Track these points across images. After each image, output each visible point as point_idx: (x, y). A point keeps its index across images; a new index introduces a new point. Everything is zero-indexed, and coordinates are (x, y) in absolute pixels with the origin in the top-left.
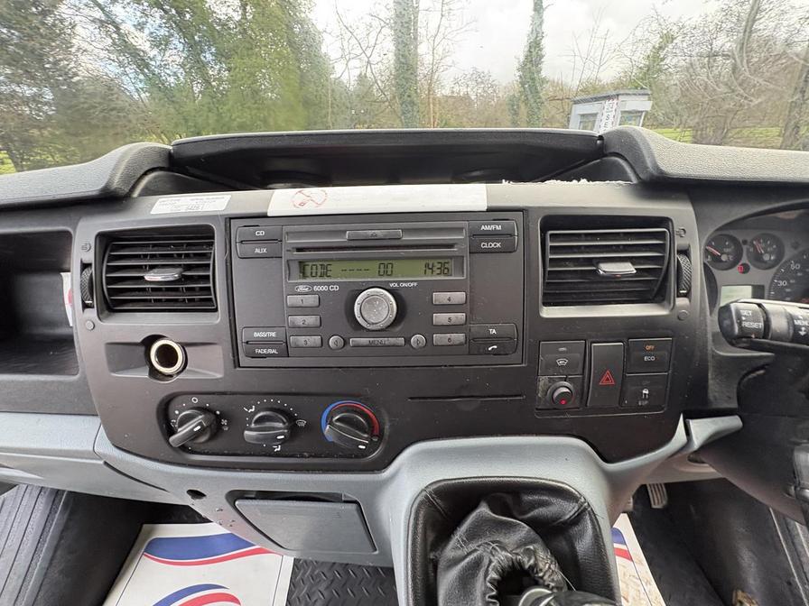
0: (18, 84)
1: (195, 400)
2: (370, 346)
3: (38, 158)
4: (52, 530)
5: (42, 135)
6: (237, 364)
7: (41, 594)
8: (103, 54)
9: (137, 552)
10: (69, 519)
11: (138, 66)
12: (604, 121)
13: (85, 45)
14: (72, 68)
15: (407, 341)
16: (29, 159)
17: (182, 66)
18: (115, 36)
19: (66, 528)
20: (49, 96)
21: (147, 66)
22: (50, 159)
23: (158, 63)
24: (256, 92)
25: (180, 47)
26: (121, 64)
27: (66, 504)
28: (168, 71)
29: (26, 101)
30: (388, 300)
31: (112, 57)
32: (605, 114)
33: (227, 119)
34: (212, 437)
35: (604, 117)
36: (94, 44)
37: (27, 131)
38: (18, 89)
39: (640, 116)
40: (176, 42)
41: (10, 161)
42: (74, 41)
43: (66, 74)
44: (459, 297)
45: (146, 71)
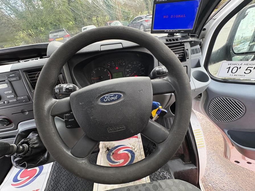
15: (4, 102)
21: (9, 4)
33: (45, 22)
44: (10, 92)
45: (9, 6)
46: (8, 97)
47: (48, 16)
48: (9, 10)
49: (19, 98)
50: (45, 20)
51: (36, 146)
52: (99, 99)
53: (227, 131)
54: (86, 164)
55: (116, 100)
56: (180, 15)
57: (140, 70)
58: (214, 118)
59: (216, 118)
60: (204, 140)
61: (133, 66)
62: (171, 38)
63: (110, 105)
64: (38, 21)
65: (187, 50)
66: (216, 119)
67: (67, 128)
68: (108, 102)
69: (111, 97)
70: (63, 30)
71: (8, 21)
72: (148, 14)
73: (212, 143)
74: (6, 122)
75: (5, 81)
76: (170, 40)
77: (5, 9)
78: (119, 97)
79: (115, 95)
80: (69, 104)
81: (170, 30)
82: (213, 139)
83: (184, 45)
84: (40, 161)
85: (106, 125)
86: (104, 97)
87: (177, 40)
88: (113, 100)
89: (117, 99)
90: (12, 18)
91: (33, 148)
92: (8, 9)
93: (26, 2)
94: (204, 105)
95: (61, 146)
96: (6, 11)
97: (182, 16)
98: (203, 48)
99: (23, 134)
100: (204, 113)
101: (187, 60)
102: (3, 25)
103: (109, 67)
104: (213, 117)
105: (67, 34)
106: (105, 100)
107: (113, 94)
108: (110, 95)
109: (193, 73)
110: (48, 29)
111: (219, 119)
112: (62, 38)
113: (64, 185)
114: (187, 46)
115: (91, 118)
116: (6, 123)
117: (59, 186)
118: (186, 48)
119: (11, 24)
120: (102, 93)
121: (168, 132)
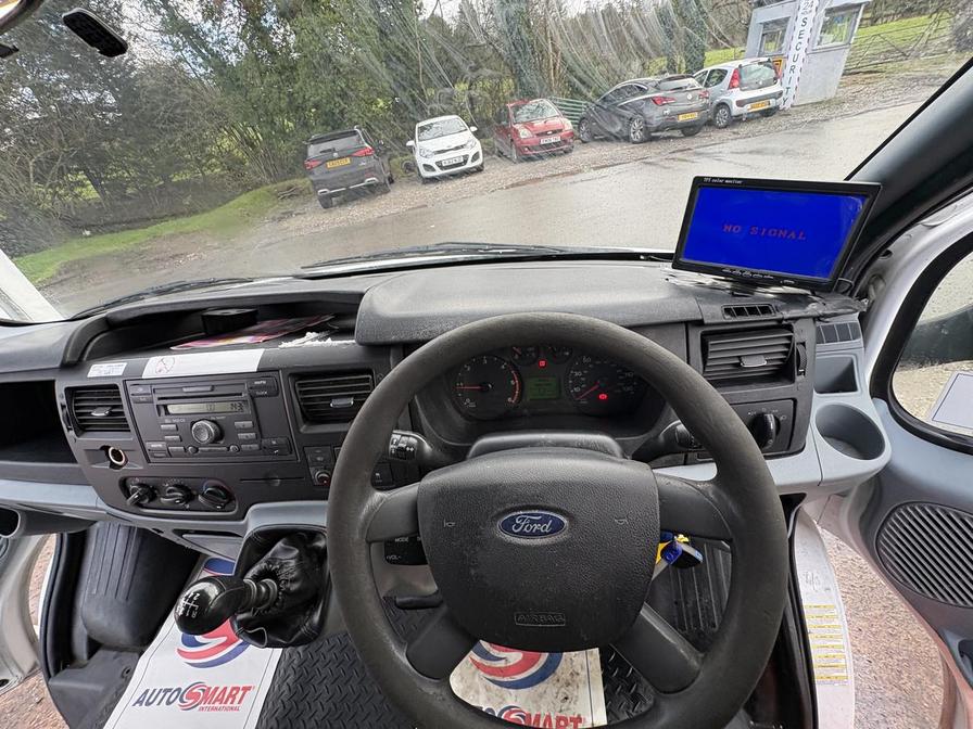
0: (79, 90)
1: (138, 480)
2: (210, 451)
3: (115, 175)
4: (132, 550)
5: (112, 148)
6: (149, 461)
7: (132, 589)
8: (156, 37)
9: (199, 568)
10: (142, 543)
11: (195, 47)
12: (799, 29)
13: (135, 30)
14: (127, 61)
15: (229, 448)
16: (106, 178)
17: (241, 36)
18: (163, 11)
19: (140, 549)
20: (110, 100)
21: (204, 44)
22: (126, 175)
23: (215, 38)
24: (329, 58)
25: (236, 11)
26: (176, 48)
27: (138, 535)
28: (227, 47)
29: (90, 109)
30: (207, 428)
31: (166, 39)
32: (801, 18)
33: (300, 101)
34: (151, 500)
35: (800, 22)
36: (144, 25)
37: (97, 145)
38: (79, 96)
39: (858, 12)
40: (230, 6)
41: (89, 182)
42: (123, 26)
43: (123, 70)
44: (249, 424)
45: (203, 51)
46: (242, 436)
47: (313, 83)
48: (200, 65)
49: (264, 441)
50: (301, 94)
51: (294, 587)
52: (499, 523)
53: (958, 641)
54: (444, 699)
55: (545, 534)
56: (786, 232)
57: (621, 377)
58: (902, 577)
59: (908, 579)
60: (848, 652)
61: (598, 362)
62: (744, 302)
63: (529, 547)
64: (280, 98)
65: (803, 344)
66: (910, 581)
67: (388, 560)
68: (522, 534)
69: (533, 522)
70: (355, 133)
71: (194, 97)
72: (668, 75)
73: (895, 657)
74: (221, 496)
75: (241, 394)
76: (740, 311)
77: (190, 60)
78: (557, 527)
79: (544, 520)
80: (414, 508)
81: (744, 269)
82: (902, 642)
83: (789, 328)
84: (299, 633)
85: (511, 601)
86: (513, 518)
87: (765, 310)
88: (538, 534)
89: (550, 533)
90: (207, 91)
91: (287, 593)
92: (200, 60)
93: (252, 38)
94: (862, 518)
95: (385, 634)
96: (193, 66)
97: (793, 235)
98: (874, 320)
99: (260, 539)
100: (857, 543)
101: (799, 379)
102: (178, 111)
103: (516, 357)
104: (896, 570)
105: (366, 145)
106: (516, 528)
107: (538, 515)
108: (529, 515)
109: (820, 413)
110: (305, 125)
111: (922, 586)
112: (348, 160)
113: (326, 696)
114: (804, 333)
115: (473, 572)
116: (221, 500)
117: (310, 695)
118: (797, 338)
119: (202, 108)
120: (509, 506)
121: (695, 663)
